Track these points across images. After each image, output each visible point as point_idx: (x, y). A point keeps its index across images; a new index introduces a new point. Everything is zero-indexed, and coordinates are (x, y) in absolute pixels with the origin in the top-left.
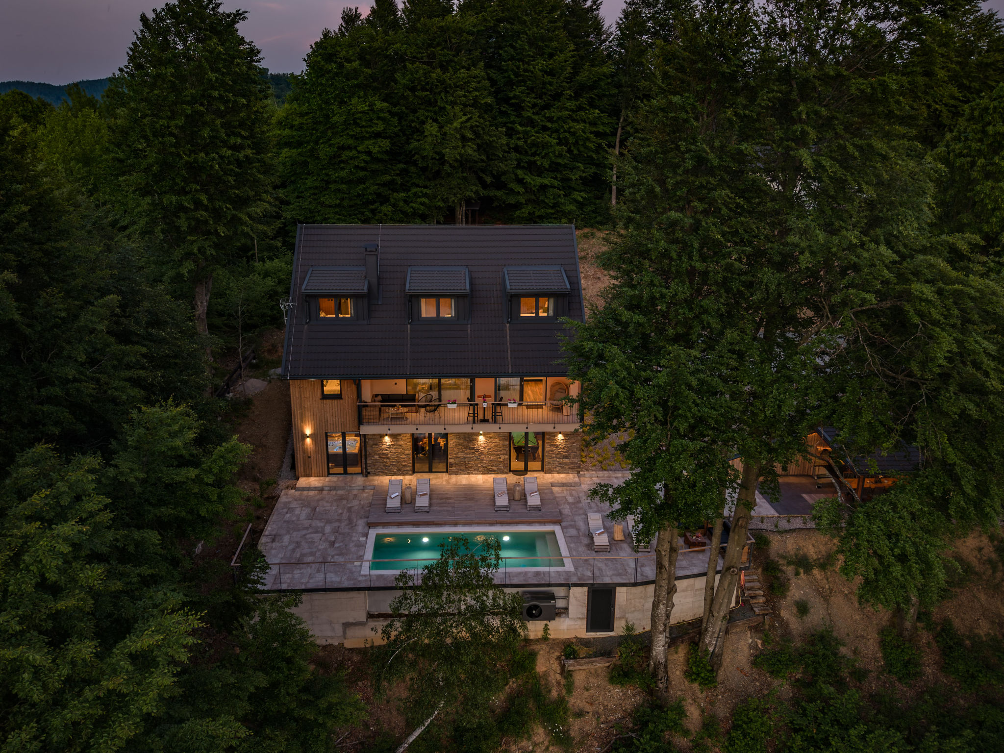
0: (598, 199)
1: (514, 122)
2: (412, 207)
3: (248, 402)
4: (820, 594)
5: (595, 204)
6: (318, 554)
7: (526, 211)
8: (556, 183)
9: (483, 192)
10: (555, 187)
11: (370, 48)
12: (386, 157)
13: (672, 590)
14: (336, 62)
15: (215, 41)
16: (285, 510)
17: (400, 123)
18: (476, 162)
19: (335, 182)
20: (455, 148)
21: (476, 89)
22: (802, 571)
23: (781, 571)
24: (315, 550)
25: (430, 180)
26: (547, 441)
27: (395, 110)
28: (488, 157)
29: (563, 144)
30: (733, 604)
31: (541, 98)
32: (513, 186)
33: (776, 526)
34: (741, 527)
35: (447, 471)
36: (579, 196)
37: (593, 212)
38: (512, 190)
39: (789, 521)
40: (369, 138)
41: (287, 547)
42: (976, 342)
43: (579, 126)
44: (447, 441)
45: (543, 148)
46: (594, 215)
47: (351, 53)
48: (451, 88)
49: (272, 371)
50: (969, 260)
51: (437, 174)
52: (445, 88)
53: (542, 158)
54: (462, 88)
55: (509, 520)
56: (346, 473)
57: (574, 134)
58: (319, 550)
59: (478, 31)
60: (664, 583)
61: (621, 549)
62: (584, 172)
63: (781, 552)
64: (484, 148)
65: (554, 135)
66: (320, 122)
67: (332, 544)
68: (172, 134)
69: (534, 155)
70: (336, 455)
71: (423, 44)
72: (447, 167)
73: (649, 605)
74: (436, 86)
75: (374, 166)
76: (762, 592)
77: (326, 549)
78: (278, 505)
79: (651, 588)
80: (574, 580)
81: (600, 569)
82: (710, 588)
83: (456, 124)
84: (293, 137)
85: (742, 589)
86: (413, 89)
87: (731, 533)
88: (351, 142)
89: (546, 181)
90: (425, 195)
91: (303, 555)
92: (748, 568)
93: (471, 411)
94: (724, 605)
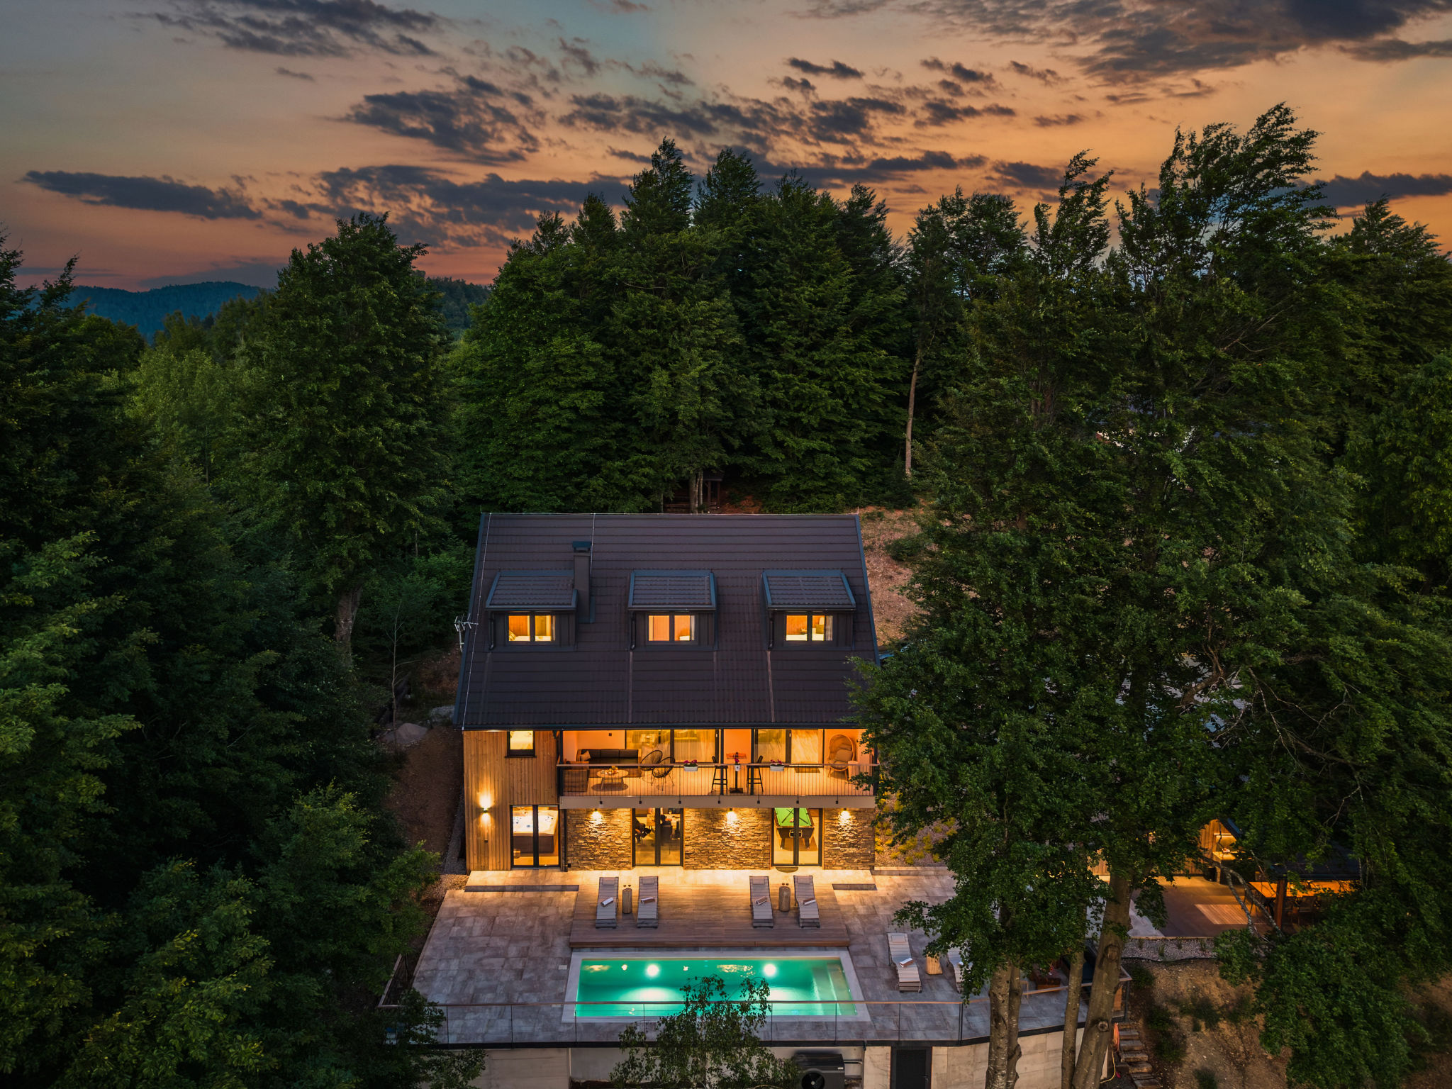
0: (886, 466)
1: (771, 367)
2: (632, 480)
3: (400, 759)
4: (1232, 1060)
5: (882, 473)
6: (500, 989)
7: (787, 483)
8: (829, 447)
9: (728, 459)
10: (826, 452)
11: (579, 271)
12: (596, 414)
13: (1014, 1053)
14: (531, 290)
15: (386, 283)
16: (451, 921)
17: (617, 369)
18: (719, 420)
19: (527, 447)
20: (692, 404)
21: (720, 326)
22: (1203, 1024)
23: (1172, 1023)
24: (495, 983)
25: (655, 443)
26: (825, 821)
27: (610, 352)
28: (735, 413)
29: (837, 396)
30: (1104, 1075)
31: (807, 335)
32: (768, 450)
33: (1162, 955)
34: (1111, 960)
35: (681, 864)
36: (860, 463)
37: (880, 484)
38: (767, 455)
39: (1179, 947)
40: (576, 389)
41: (454, 978)
42: (1424, 717)
43: (859, 373)
44: (682, 817)
45: (811, 402)
46: (881, 489)
47: (553, 279)
48: (686, 324)
49: (433, 711)
50: (1406, 602)
51: (666, 437)
52: (679, 325)
53: (810, 413)
54: (701, 324)
55: (773, 942)
56: (536, 865)
57: (852, 383)
58: (502, 984)
59: (723, 250)
60: (1002, 1043)
61: (939, 987)
62: (866, 432)
63: (1171, 993)
64: (730, 401)
65: (826, 384)
66: (509, 369)
67: (520, 973)
68: (322, 402)
69: (798, 409)
70: (523, 837)
71: (649, 267)
72: (680, 428)
73: (981, 1075)
74: (667, 322)
75: (583, 426)
76: (1145, 1057)
77: (510, 982)
78: (442, 913)
79: (984, 1049)
80: (871, 1036)
81: (908, 1020)
82: (1069, 1049)
83: (694, 373)
84: (472, 388)
85: (1117, 1052)
86: (635, 326)
87: (1097, 969)
88: (550, 394)
89: (815, 445)
90: (650, 464)
91: (478, 990)
92: (1124, 1019)
93: (718, 776)
94: (1092, 1077)
